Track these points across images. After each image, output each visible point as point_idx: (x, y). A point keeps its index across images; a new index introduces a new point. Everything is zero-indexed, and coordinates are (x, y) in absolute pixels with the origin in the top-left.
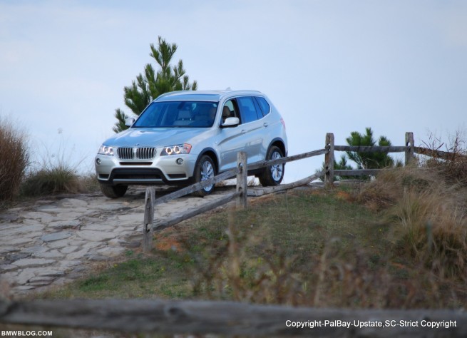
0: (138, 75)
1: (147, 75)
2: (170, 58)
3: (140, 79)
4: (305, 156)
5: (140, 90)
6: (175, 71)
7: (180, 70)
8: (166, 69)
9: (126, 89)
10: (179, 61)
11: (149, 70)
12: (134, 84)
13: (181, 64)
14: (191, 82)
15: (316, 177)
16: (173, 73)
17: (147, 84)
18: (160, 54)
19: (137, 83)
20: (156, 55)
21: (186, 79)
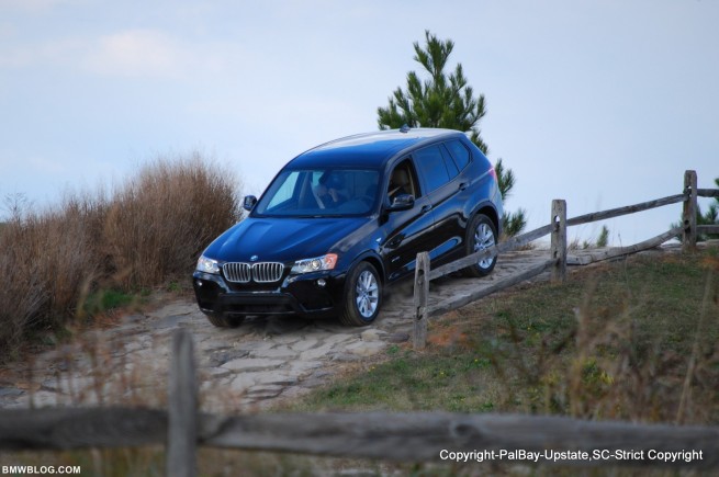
0: (396, 90)
1: (411, 89)
2: (444, 62)
3: (399, 94)
4: (653, 205)
5: (400, 111)
6: (452, 80)
7: (459, 78)
8: (439, 79)
9: (381, 112)
10: (456, 66)
11: (413, 82)
12: (391, 102)
13: (459, 69)
14: (475, 96)
15: (670, 236)
16: (449, 83)
17: (411, 102)
18: (430, 57)
19: (395, 100)
20: (423, 59)
21: (469, 92)
